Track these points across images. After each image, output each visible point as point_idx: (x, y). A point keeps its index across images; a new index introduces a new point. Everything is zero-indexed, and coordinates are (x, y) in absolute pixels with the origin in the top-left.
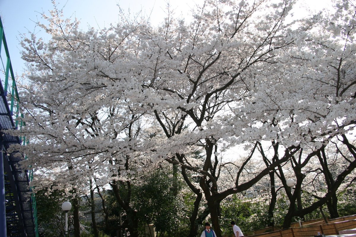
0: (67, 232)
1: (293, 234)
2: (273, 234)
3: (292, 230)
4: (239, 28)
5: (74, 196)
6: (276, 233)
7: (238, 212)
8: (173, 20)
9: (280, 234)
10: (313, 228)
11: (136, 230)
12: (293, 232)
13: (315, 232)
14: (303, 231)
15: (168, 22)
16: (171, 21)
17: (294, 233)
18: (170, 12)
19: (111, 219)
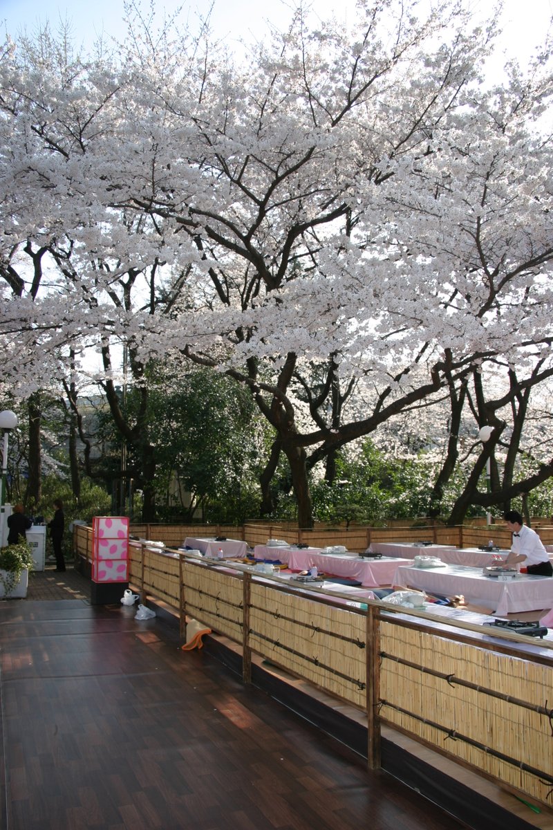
0: (5, 470)
1: (461, 538)
2: (416, 532)
3: (461, 531)
4: (359, 95)
5: (18, 403)
6: (425, 531)
7: (370, 476)
8: (216, 63)
9: (432, 535)
10: (500, 533)
11: (149, 484)
12: (461, 535)
13: (500, 540)
14: (479, 535)
15: (203, 69)
16: (212, 65)
17: (464, 537)
18: (209, 45)
19: (114, 454)
